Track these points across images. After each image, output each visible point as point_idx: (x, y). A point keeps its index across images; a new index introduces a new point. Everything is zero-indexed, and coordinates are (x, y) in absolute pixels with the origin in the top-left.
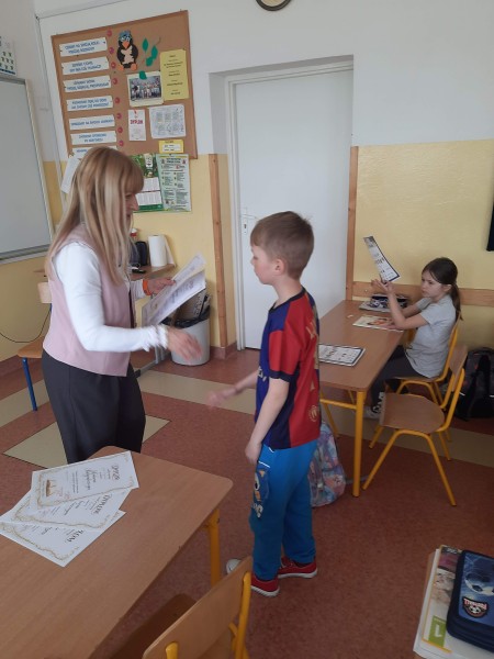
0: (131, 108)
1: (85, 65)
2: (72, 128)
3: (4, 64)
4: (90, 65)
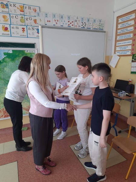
1: (126, 24)
2: (117, 45)
3: (100, 27)
4: (128, 24)
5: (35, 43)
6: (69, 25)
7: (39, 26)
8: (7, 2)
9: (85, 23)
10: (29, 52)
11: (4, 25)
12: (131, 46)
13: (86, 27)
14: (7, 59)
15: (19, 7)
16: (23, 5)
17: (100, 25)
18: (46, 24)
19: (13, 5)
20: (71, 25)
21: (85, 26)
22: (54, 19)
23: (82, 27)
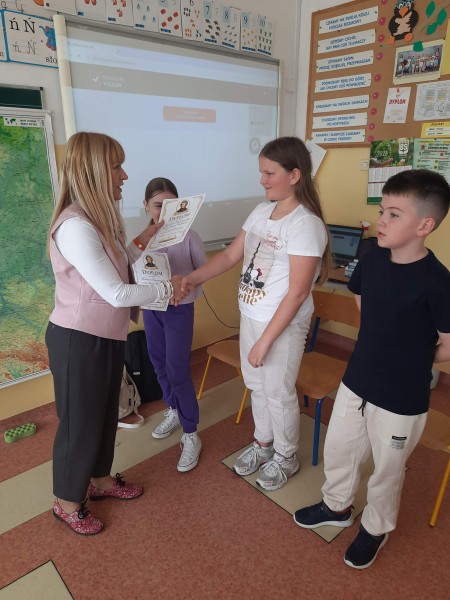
0: (394, 86)
1: (345, 41)
2: (316, 111)
3: (263, 44)
4: (352, 41)
5: (41, 88)
6: (164, 24)
7: (56, 17)
9: (216, 23)
10: (18, 123)
12: (365, 115)
13: (220, 40)
17: (263, 35)
18: (80, 13)
20: (170, 26)
21: (217, 34)
23: (208, 37)
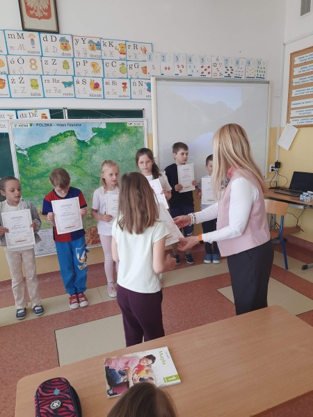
1: (309, 68)
2: (292, 107)
3: (260, 74)
4: (312, 68)
5: (144, 109)
6: (202, 73)
7: (152, 78)
8: (99, 40)
9: (231, 67)
10: (133, 125)
11: (93, 79)
13: (233, 76)
14: (98, 140)
15: (118, 47)
16: (124, 43)
17: (259, 69)
18: (162, 74)
19: (108, 44)
20: (205, 73)
21: (231, 73)
22: (176, 64)
23: (227, 75)
